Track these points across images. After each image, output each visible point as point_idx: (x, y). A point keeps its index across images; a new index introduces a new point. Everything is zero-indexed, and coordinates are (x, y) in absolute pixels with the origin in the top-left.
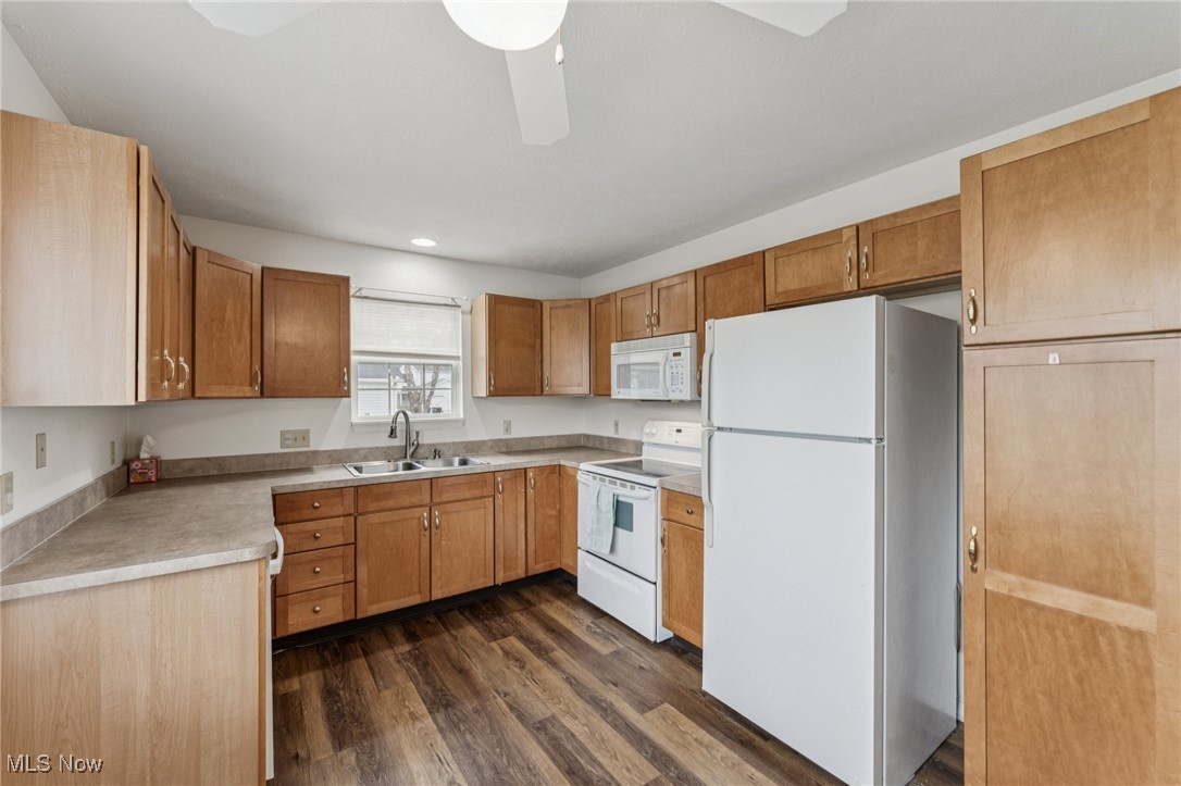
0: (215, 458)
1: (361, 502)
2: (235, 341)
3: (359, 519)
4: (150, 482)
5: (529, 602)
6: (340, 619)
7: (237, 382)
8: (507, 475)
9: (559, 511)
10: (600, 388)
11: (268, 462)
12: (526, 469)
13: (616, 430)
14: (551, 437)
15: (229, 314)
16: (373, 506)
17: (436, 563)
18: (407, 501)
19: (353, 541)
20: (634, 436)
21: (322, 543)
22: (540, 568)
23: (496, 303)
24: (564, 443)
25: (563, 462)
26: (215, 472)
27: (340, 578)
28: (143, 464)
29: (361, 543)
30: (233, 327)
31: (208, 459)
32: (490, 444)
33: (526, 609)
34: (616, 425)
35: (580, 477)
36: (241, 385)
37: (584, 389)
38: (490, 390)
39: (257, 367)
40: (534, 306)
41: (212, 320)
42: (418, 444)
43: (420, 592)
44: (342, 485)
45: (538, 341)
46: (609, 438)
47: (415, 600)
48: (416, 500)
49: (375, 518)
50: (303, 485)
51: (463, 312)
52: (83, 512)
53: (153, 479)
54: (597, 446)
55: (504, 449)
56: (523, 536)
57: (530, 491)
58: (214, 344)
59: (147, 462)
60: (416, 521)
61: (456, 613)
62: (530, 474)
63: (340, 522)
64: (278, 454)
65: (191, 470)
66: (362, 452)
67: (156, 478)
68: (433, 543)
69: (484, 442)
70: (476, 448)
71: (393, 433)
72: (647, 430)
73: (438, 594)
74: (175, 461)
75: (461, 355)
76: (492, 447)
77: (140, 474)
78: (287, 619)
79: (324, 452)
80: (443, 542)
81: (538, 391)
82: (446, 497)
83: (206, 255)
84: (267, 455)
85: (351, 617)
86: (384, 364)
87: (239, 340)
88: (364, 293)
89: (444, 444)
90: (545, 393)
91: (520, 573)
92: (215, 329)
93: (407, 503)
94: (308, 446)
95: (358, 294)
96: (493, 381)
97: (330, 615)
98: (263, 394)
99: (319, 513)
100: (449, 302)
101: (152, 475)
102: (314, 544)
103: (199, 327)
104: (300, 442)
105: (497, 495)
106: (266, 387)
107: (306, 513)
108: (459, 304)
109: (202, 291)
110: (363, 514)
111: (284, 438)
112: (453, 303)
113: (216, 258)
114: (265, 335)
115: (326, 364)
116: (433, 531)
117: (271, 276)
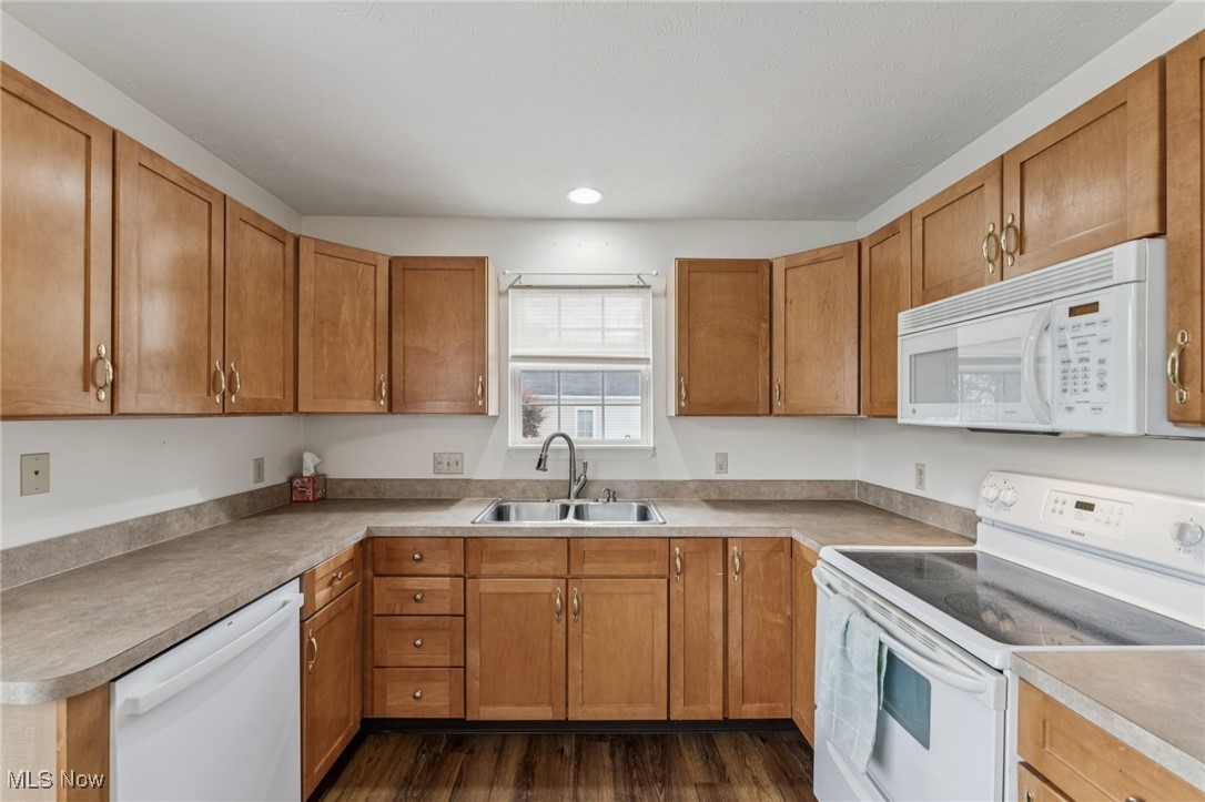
0: (370, 480)
1: (471, 562)
2: (352, 346)
3: (469, 581)
4: (308, 501)
5: (722, 770)
6: (445, 714)
7: (356, 395)
8: (691, 547)
9: (791, 620)
10: (877, 405)
11: (420, 488)
12: (725, 540)
13: (920, 483)
14: (797, 482)
15: (345, 314)
16: (487, 568)
17: (575, 664)
18: (534, 567)
19: (462, 613)
20: (958, 498)
21: (424, 608)
22: (751, 711)
23: (690, 272)
24: (821, 494)
25: (796, 536)
26: (371, 496)
27: (446, 660)
28: (303, 482)
29: (471, 617)
30: (350, 329)
31: (365, 480)
32: (692, 486)
33: (711, 785)
34: (920, 472)
35: (820, 574)
36: (363, 398)
37: (850, 407)
38: (679, 406)
39: (382, 376)
40: (758, 271)
41: (322, 322)
42: (586, 481)
43: (551, 703)
44: (448, 534)
45: (765, 326)
46: (905, 495)
47: (543, 713)
48: (545, 566)
49: (490, 586)
50: (403, 528)
51: (654, 295)
52: (156, 540)
53: (311, 499)
54: (882, 505)
55: (715, 496)
56: (720, 649)
57: (734, 579)
58: (325, 350)
59: (306, 480)
60: (545, 598)
61: (605, 746)
62: (734, 549)
63: (444, 583)
64: (430, 480)
65: (351, 491)
66: (519, 485)
67: (314, 498)
68: (570, 635)
69: (684, 483)
70: (670, 492)
71: (541, 464)
72: (989, 492)
73: (578, 713)
74: (338, 480)
75: (651, 356)
76: (696, 492)
77: (301, 492)
78: (385, 697)
79: (477, 481)
80: (585, 636)
81: (764, 407)
82: (588, 569)
83: (312, 245)
84: (419, 480)
85: (458, 714)
86: (553, 372)
87: (359, 345)
88: (524, 281)
89: (625, 482)
90: (775, 411)
91: (711, 710)
92: (325, 332)
93: (534, 571)
94: (462, 473)
95: (517, 283)
96: (683, 393)
97: (435, 701)
98: (390, 410)
99: (420, 567)
100: (635, 282)
101: (309, 494)
102: (413, 608)
103: (303, 330)
104: (453, 468)
105: (674, 576)
106: (396, 401)
107: (408, 566)
108: (648, 284)
109: (306, 288)
110: (474, 577)
111: (437, 462)
112: (641, 284)
113: (325, 249)
114: (395, 337)
115: (455, 372)
116: (572, 617)
117: (401, 267)
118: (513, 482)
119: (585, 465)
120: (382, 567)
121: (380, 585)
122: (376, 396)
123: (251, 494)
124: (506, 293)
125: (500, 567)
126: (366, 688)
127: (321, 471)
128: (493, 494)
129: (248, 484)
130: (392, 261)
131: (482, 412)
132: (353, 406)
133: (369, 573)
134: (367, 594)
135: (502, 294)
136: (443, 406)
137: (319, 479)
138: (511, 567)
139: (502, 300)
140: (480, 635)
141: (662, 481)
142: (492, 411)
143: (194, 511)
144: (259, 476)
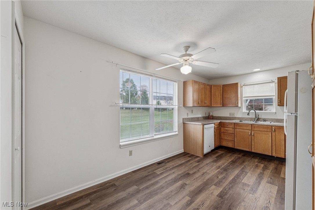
1: (235, 126)
3: (235, 129)
6: (231, 147)
7: (218, 104)
8: (277, 127)
15: (217, 94)
16: (238, 127)
17: (253, 143)
18: (246, 128)
21: (228, 132)
23: (281, 79)
26: (220, 119)
27: (232, 139)
28: (210, 116)
29: (235, 134)
30: (218, 96)
38: (278, 104)
39: (222, 102)
42: (259, 118)
43: (249, 148)
47: (247, 150)
48: (248, 128)
49: (238, 130)
50: (225, 121)
51: (275, 83)
56: (284, 146)
60: (247, 133)
63: (231, 129)
64: (229, 117)
65: (217, 118)
68: (252, 139)
73: (253, 151)
75: (274, 95)
78: (223, 143)
79: (237, 117)
80: (255, 139)
82: (255, 129)
83: (213, 86)
84: (227, 117)
85: (233, 147)
87: (219, 98)
91: (282, 156)
93: (246, 129)
95: (244, 85)
96: (279, 102)
97: (230, 145)
98: (223, 106)
99: (227, 127)
100: (271, 81)
101: (211, 118)
102: (227, 132)
103: (212, 96)
104: (233, 115)
105: (273, 132)
106: (224, 105)
107: (226, 126)
108: (274, 81)
109: (212, 91)
110: (236, 129)
111: (230, 114)
112: (272, 81)
113: (215, 86)
114: (223, 96)
115: (233, 100)
116: (252, 136)
117: (224, 86)
118: (244, 118)
119: (259, 115)
120: (222, 126)
121: (222, 128)
122: (221, 104)
123: (205, 117)
124: (242, 87)
125: (240, 128)
126: (220, 141)
127: (212, 115)
128: (240, 119)
129: (205, 116)
130: (223, 85)
131: (237, 106)
132: (218, 106)
133: (221, 127)
134: (220, 129)
135: (241, 87)
136: (231, 105)
137: (212, 116)
138: (242, 128)
139: (242, 88)
140: (237, 137)
141: (278, 119)
142: (239, 105)
143: (201, 117)
144: (206, 115)
